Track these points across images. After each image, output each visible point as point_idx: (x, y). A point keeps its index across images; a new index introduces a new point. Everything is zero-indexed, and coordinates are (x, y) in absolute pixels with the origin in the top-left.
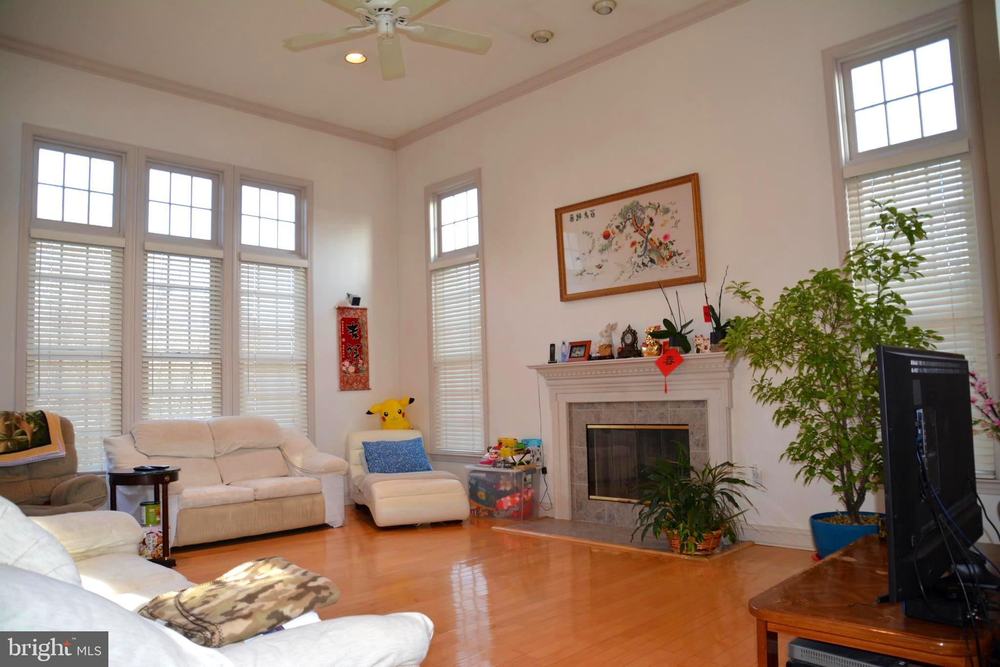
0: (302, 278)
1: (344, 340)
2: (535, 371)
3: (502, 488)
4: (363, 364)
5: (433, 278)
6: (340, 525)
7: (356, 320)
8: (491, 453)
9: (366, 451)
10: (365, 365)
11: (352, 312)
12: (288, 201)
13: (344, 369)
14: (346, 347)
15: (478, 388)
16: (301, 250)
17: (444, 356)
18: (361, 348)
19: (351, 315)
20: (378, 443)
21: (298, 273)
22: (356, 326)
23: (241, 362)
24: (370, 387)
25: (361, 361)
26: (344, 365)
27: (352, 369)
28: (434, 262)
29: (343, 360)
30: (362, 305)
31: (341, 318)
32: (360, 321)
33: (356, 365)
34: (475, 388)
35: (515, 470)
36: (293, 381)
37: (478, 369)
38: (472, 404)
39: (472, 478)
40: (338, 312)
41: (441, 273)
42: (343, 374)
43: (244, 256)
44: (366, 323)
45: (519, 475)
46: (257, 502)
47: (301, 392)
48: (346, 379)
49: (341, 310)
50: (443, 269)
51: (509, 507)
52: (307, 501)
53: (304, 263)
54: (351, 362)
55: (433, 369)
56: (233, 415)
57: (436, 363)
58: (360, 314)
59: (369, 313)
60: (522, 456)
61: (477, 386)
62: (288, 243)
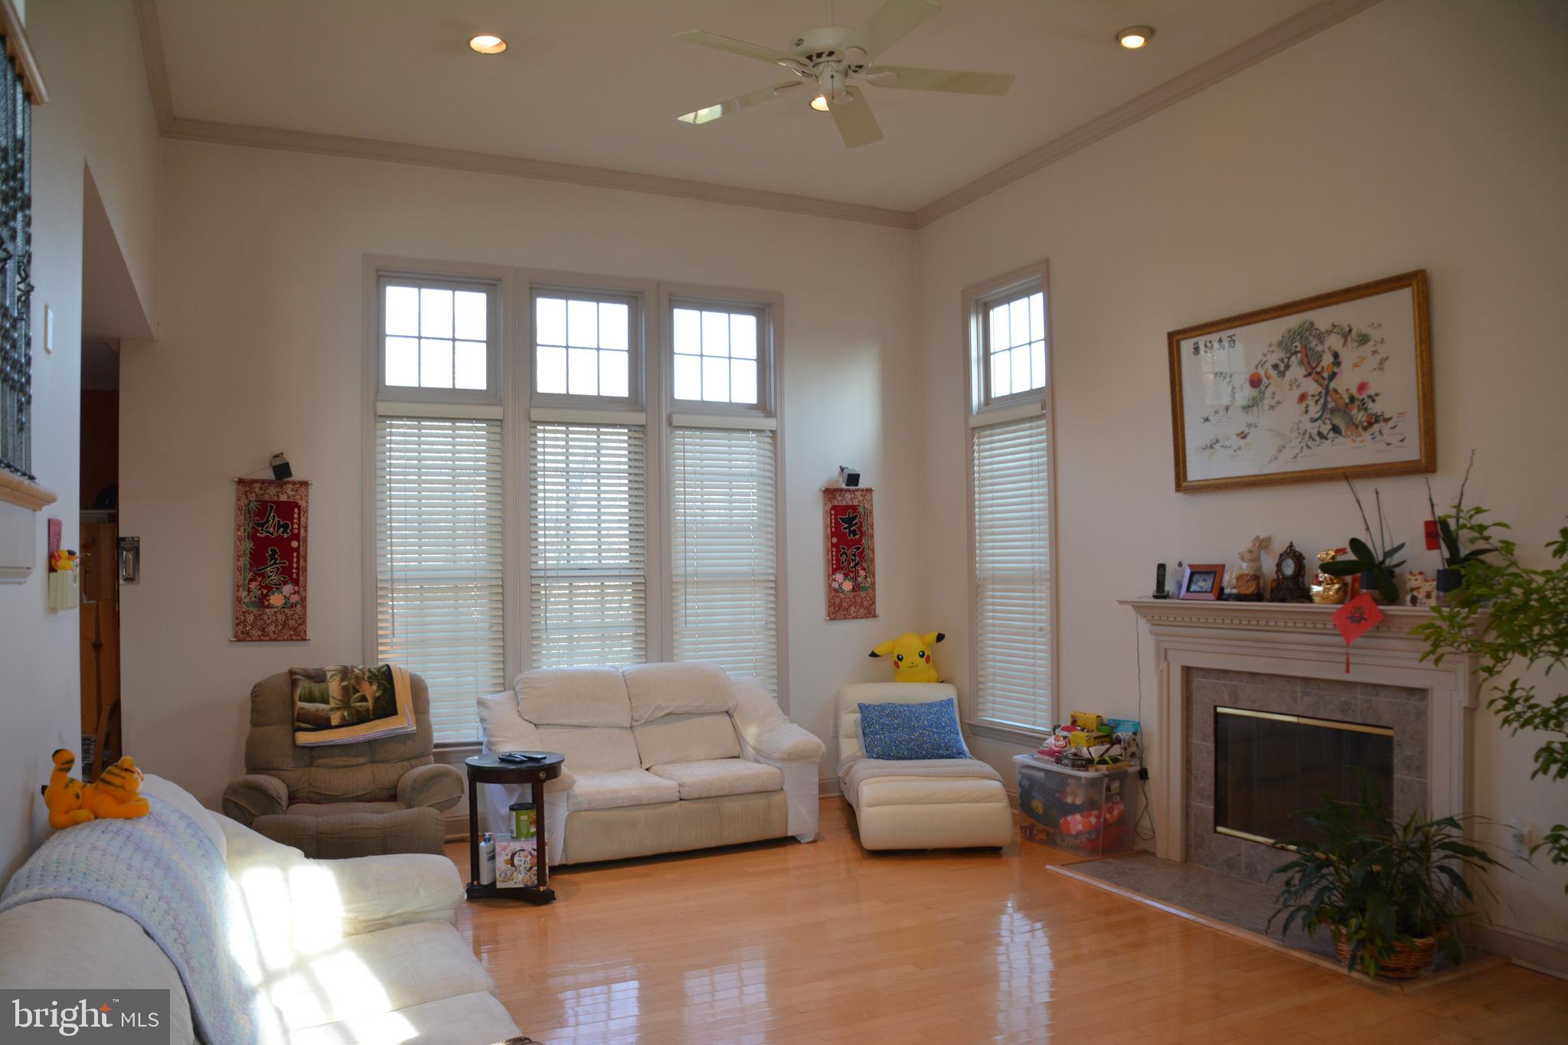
0: (768, 447)
1: (835, 540)
2: (1129, 608)
3: (1069, 800)
4: (866, 577)
5: (976, 441)
6: (811, 839)
7: (854, 508)
8: (1057, 739)
9: (864, 719)
10: (868, 579)
11: (848, 496)
12: (745, 326)
13: (835, 585)
14: (838, 551)
15: (1043, 625)
16: (765, 405)
17: (993, 569)
18: (863, 551)
19: (847, 500)
20: (882, 707)
21: (761, 439)
22: (855, 517)
23: (674, 579)
24: (877, 612)
25: (862, 573)
26: (834, 580)
27: (848, 586)
28: (977, 413)
29: (834, 571)
30: (863, 484)
31: (829, 506)
32: (861, 509)
33: (854, 579)
34: (1039, 625)
35: (1090, 774)
36: (754, 607)
37: (1043, 592)
38: (1034, 650)
39: (1024, 776)
40: (825, 498)
41: (988, 432)
42: (834, 593)
43: (677, 420)
44: (871, 512)
45: (1093, 783)
46: (682, 802)
47: (767, 622)
48: (837, 601)
49: (829, 493)
50: (991, 426)
51: (1079, 833)
52: (759, 802)
53: (770, 423)
54: (846, 575)
55: (975, 589)
56: (662, 661)
57: (980, 579)
58: (861, 498)
59: (876, 498)
60: (1107, 746)
61: (1041, 621)
62: (747, 392)
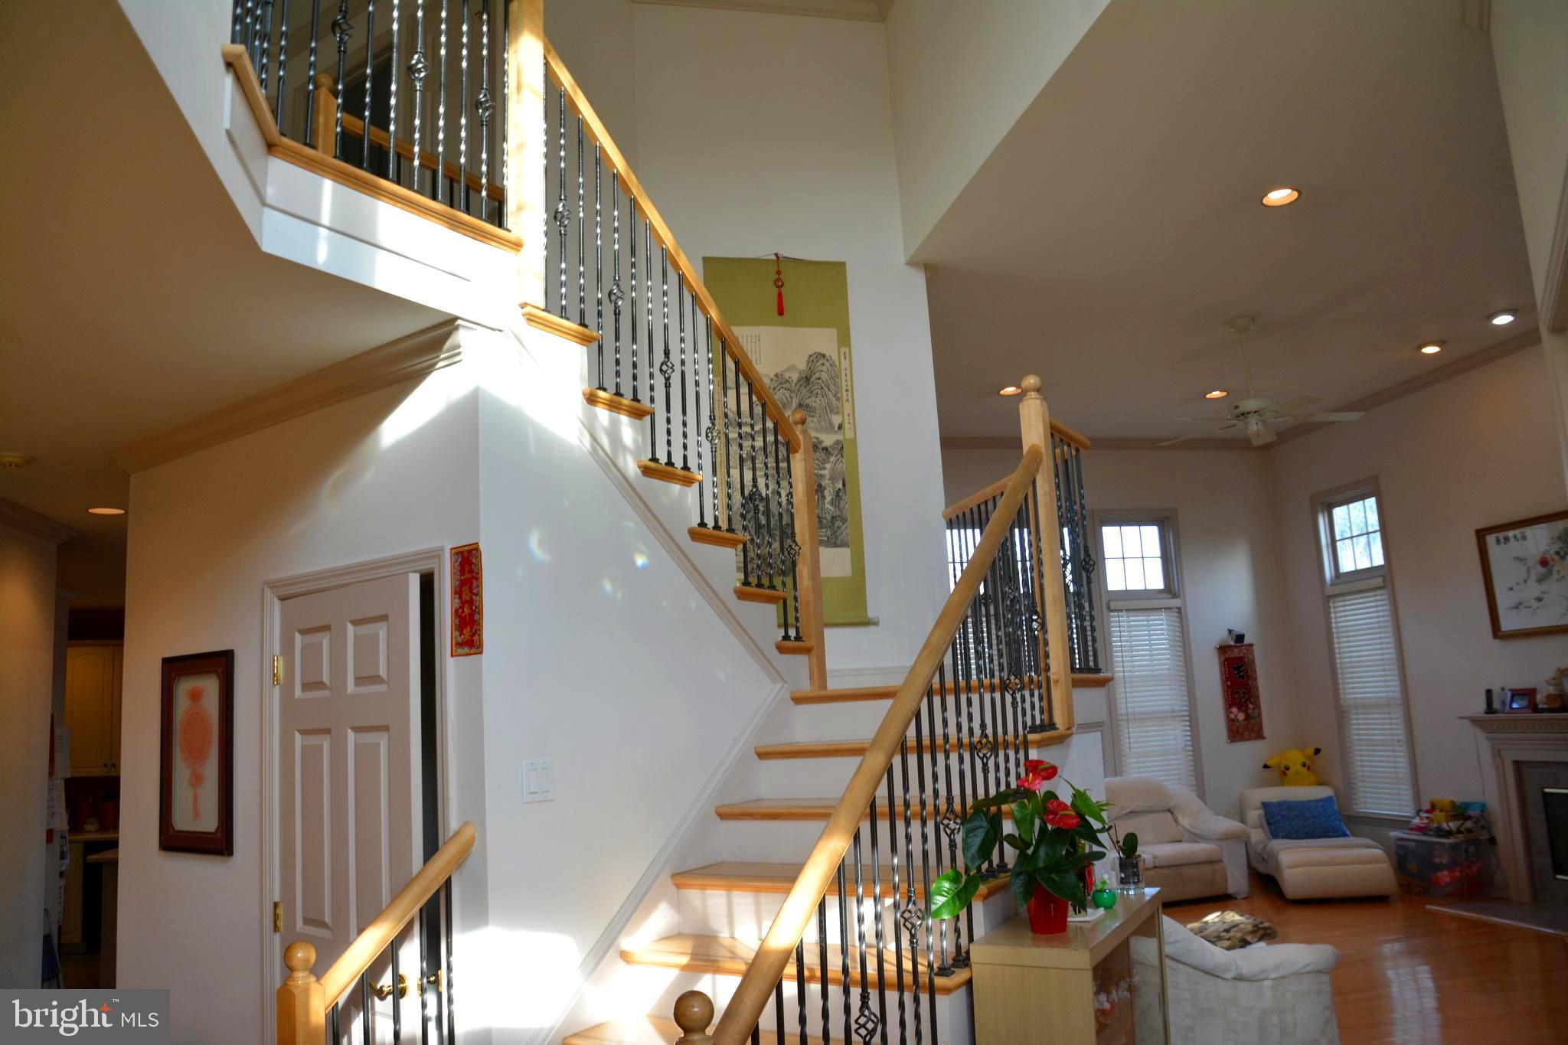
0: (1177, 619)
1: (1229, 683)
2: (1468, 721)
3: (1437, 860)
4: (1254, 709)
5: (1331, 605)
6: (1244, 896)
7: (1241, 659)
8: (1422, 819)
9: (1266, 814)
10: (1256, 711)
11: (1236, 650)
12: (1151, 533)
13: (1232, 716)
14: (1232, 691)
15: (1400, 738)
16: (1171, 588)
17: (1355, 698)
18: (1250, 689)
19: (1236, 653)
20: (1280, 804)
21: (1171, 614)
22: (1242, 666)
23: (1120, 718)
24: (1265, 735)
25: (1251, 706)
26: (1231, 713)
27: (1241, 716)
28: (1331, 585)
29: (1231, 706)
30: (1247, 641)
31: (1223, 659)
32: (1246, 660)
33: (1246, 711)
34: (1396, 737)
35: (1451, 840)
36: (1176, 735)
37: (1398, 714)
38: (1394, 756)
39: (1399, 847)
40: (1219, 653)
41: (1341, 599)
42: (1231, 723)
43: (1113, 605)
44: (1254, 661)
45: (1454, 847)
46: (1157, 869)
47: (1186, 746)
48: (1235, 728)
49: (1222, 649)
50: (1343, 594)
51: (1448, 884)
52: (1208, 868)
53: (1176, 603)
54: (1240, 709)
55: (1341, 714)
56: (1116, 776)
57: (1345, 706)
58: (1245, 651)
59: (1256, 650)
60: (1460, 822)
61: (1398, 735)
62: (1157, 582)
